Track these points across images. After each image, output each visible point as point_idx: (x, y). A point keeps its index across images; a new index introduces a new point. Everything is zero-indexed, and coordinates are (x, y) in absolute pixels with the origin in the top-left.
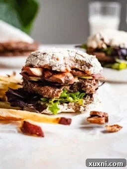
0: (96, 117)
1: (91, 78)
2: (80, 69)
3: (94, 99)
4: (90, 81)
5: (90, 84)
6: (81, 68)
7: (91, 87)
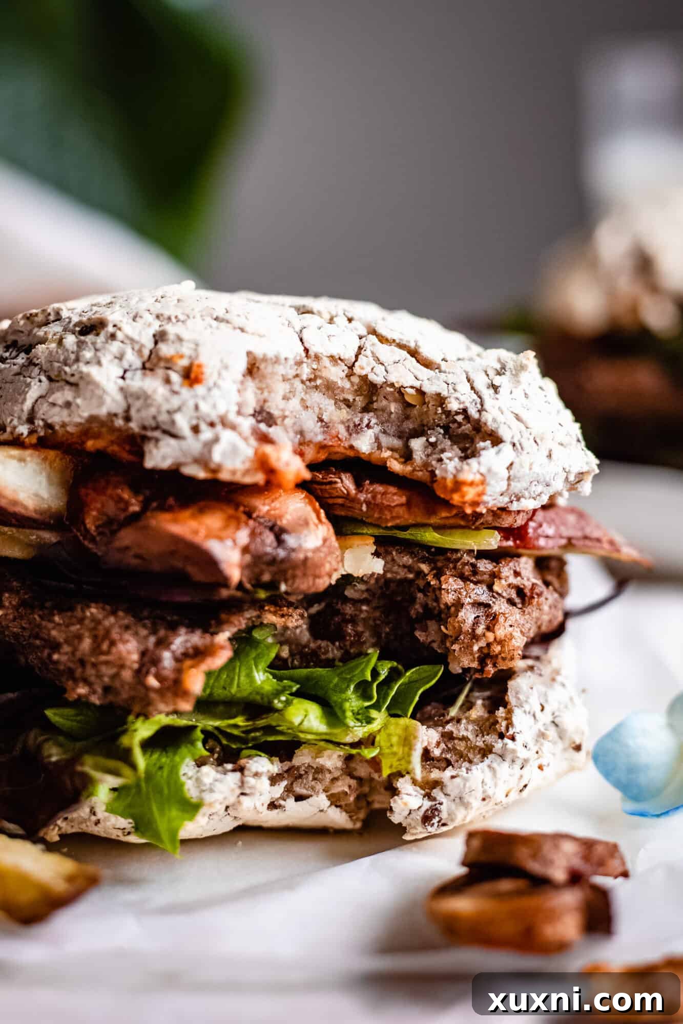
0: (506, 885)
1: (492, 541)
2: (396, 466)
3: (519, 718)
4: (485, 566)
5: (480, 593)
6: (407, 456)
7: (493, 620)
